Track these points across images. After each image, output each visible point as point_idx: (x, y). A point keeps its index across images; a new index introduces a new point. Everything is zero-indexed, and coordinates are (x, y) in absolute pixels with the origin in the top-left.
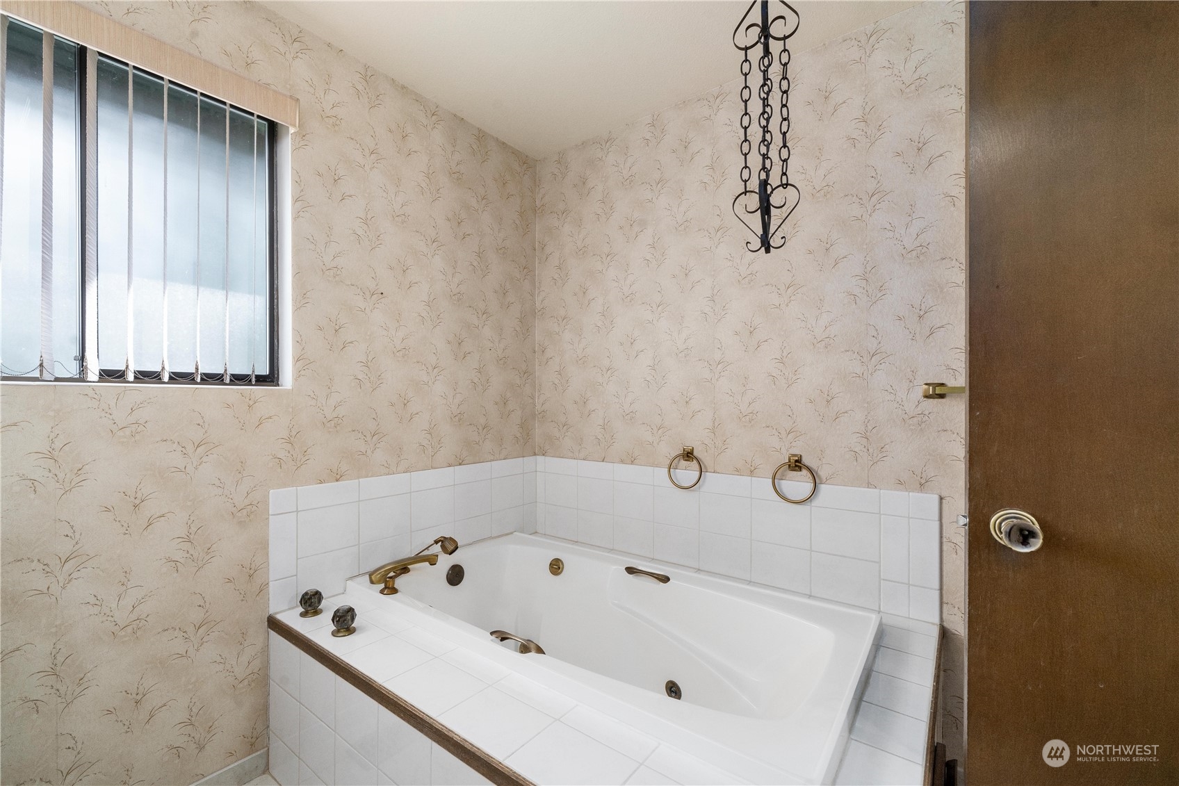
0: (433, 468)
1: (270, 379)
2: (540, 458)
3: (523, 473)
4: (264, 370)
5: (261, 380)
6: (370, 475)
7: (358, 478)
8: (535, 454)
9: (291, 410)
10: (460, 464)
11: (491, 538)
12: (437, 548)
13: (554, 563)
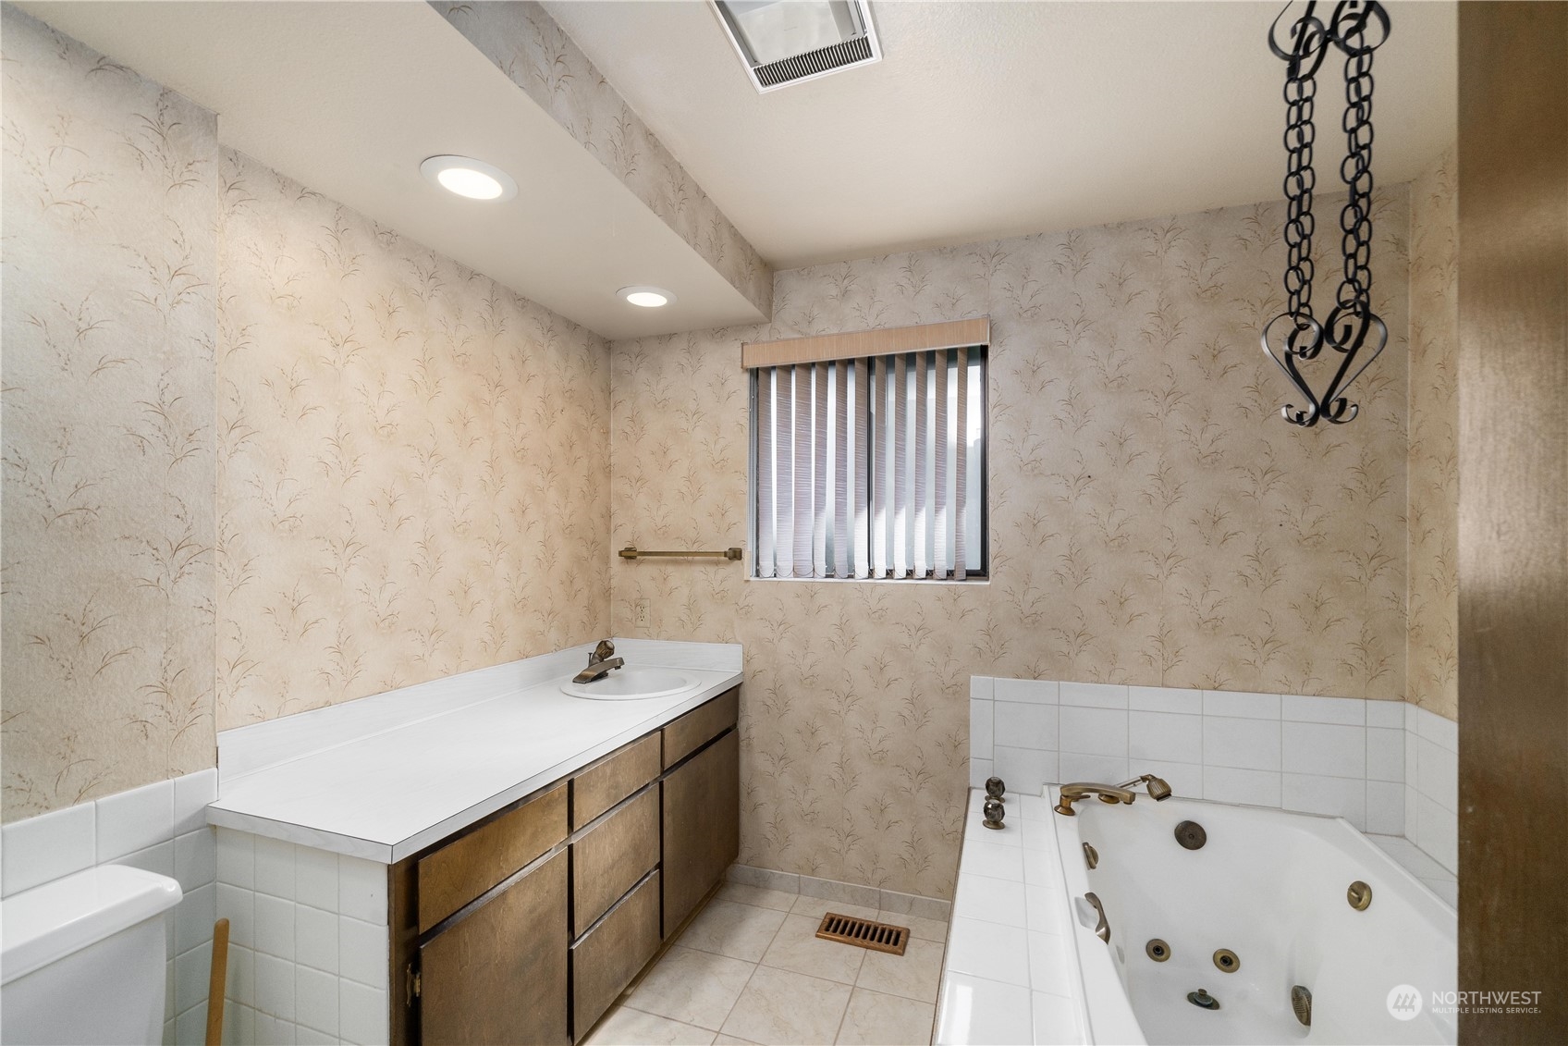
0: (1163, 686)
1: (982, 573)
2: (1411, 709)
3: (1366, 727)
4: (976, 566)
5: (971, 574)
6: (1073, 679)
7: (1060, 680)
8: (1403, 699)
9: (989, 604)
10: (1215, 689)
11: (1280, 810)
12: (1143, 787)
13: (1356, 887)
